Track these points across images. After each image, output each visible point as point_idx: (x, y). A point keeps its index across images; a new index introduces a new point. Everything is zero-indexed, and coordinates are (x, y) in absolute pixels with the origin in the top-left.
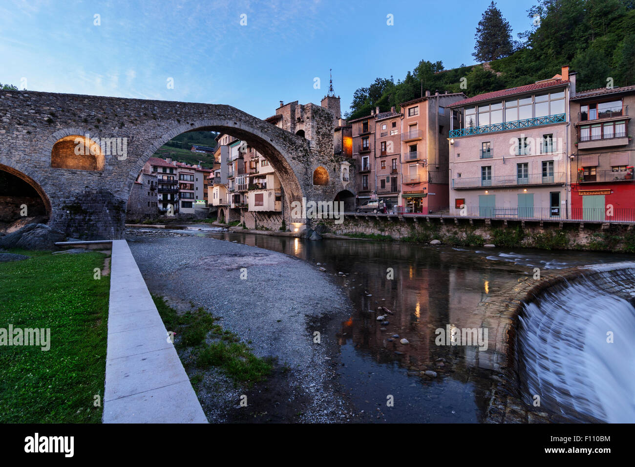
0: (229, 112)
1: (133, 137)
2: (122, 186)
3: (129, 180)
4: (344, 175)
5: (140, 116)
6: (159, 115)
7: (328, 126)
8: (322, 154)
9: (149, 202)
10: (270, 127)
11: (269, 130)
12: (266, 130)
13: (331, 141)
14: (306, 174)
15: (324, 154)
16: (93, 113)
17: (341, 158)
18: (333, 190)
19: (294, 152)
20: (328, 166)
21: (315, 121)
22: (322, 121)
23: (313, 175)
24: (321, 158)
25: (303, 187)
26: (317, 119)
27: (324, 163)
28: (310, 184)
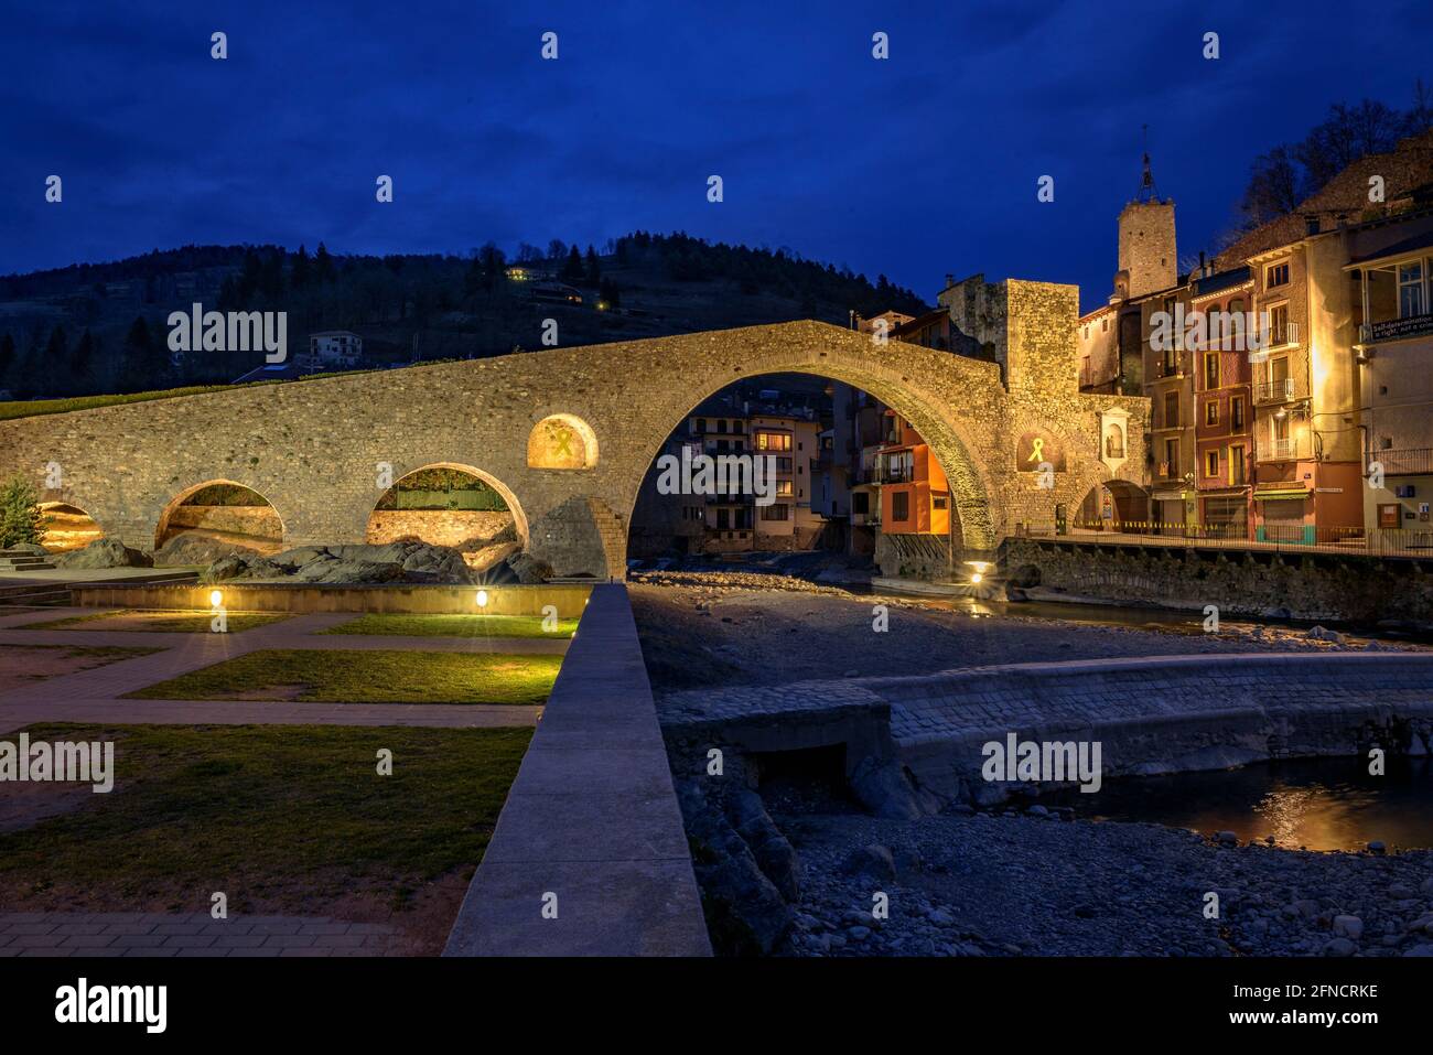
1: (639, 407)
2: (621, 492)
4: (1108, 441)
5: (649, 368)
7: (1060, 325)
8: (1041, 396)
9: (686, 508)
10: (902, 350)
11: (900, 358)
12: (893, 358)
13: (1070, 360)
15: (1048, 394)
16: (582, 375)
17: (1102, 400)
18: (1078, 481)
19: (962, 399)
20: (1062, 424)
21: (1021, 319)
22: (1042, 315)
23: (1016, 448)
24: (1041, 405)
25: (987, 478)
26: (1025, 314)
27: (1048, 417)
28: (1008, 470)
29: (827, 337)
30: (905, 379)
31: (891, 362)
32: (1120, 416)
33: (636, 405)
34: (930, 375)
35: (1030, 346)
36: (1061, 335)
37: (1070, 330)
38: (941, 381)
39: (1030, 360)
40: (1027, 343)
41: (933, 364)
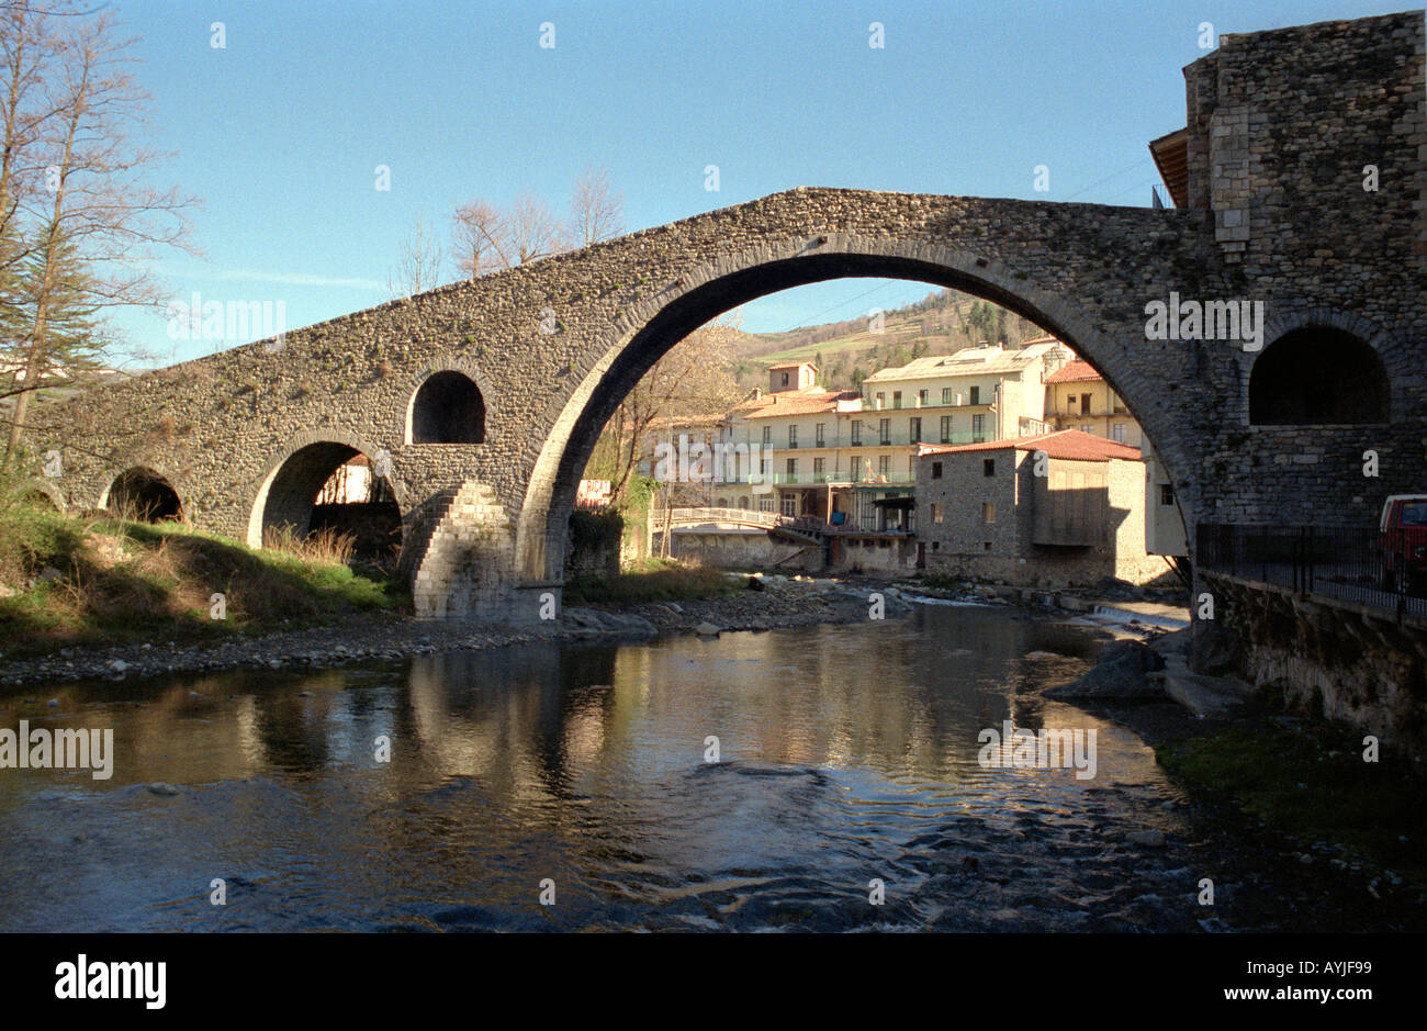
0: (801, 208)
14: (1198, 373)
20: (1380, 317)
21: (1255, 109)
22: (1313, 90)
23: (1249, 375)
24: (1316, 280)
25: (1171, 440)
26: (1268, 96)
27: (1336, 305)
28: (1226, 422)
29: (831, 209)
30: (981, 264)
31: (955, 236)
34: (1038, 249)
35: (1281, 161)
36: (1374, 126)
38: (1063, 259)
39: (1282, 189)
40: (1272, 156)
41: (1045, 224)
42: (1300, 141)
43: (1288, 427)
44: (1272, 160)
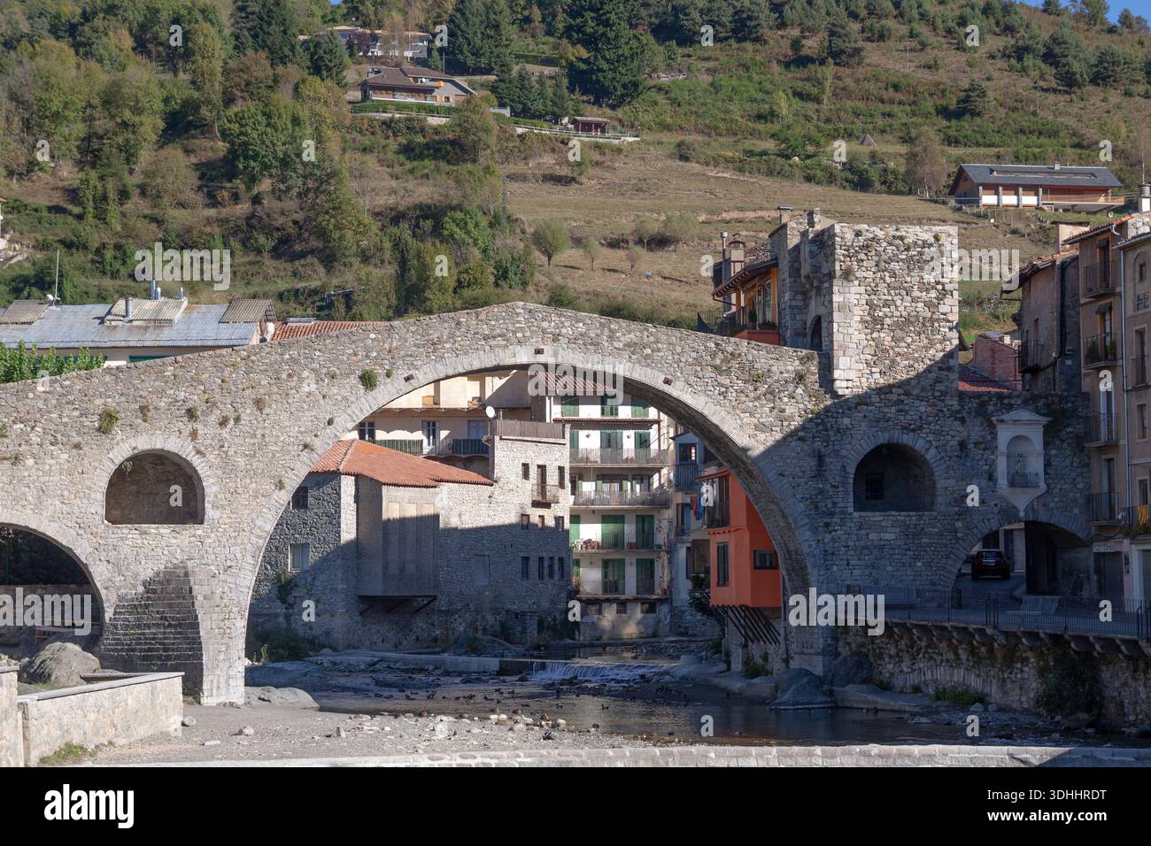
0: (520, 322)
1: (264, 436)
2: (239, 555)
3: (254, 539)
4: (1013, 463)
6: (324, 371)
9: (526, 559)
11: (659, 350)
12: (648, 351)
14: (820, 473)
15: (907, 394)
17: (999, 400)
18: (959, 524)
19: (762, 406)
20: (931, 438)
21: (856, 283)
22: (894, 275)
23: (852, 476)
24: (893, 410)
25: (803, 523)
26: (865, 275)
27: (905, 428)
28: (837, 510)
29: (545, 324)
30: (667, 382)
31: (647, 357)
32: (1030, 423)
33: (259, 432)
34: (709, 373)
35: (873, 322)
36: (928, 305)
37: (944, 293)
38: (727, 382)
39: (873, 344)
40: (868, 318)
41: (714, 355)
42: (885, 309)
43: (878, 513)
44: (867, 322)
